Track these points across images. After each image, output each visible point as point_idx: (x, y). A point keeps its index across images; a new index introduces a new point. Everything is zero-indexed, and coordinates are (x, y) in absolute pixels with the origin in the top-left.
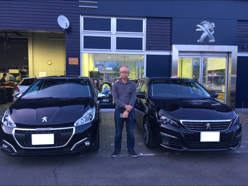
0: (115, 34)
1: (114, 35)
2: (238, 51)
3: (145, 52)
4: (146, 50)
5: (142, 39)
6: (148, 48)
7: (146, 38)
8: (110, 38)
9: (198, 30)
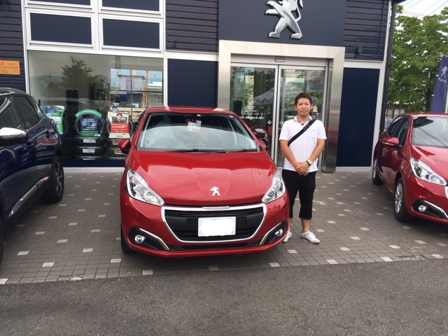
0: (100, 11)
1: (96, 14)
2: (346, 58)
3: (165, 53)
4: (167, 48)
5: (158, 25)
6: (171, 46)
7: (167, 23)
8: (89, 19)
9: (270, 11)
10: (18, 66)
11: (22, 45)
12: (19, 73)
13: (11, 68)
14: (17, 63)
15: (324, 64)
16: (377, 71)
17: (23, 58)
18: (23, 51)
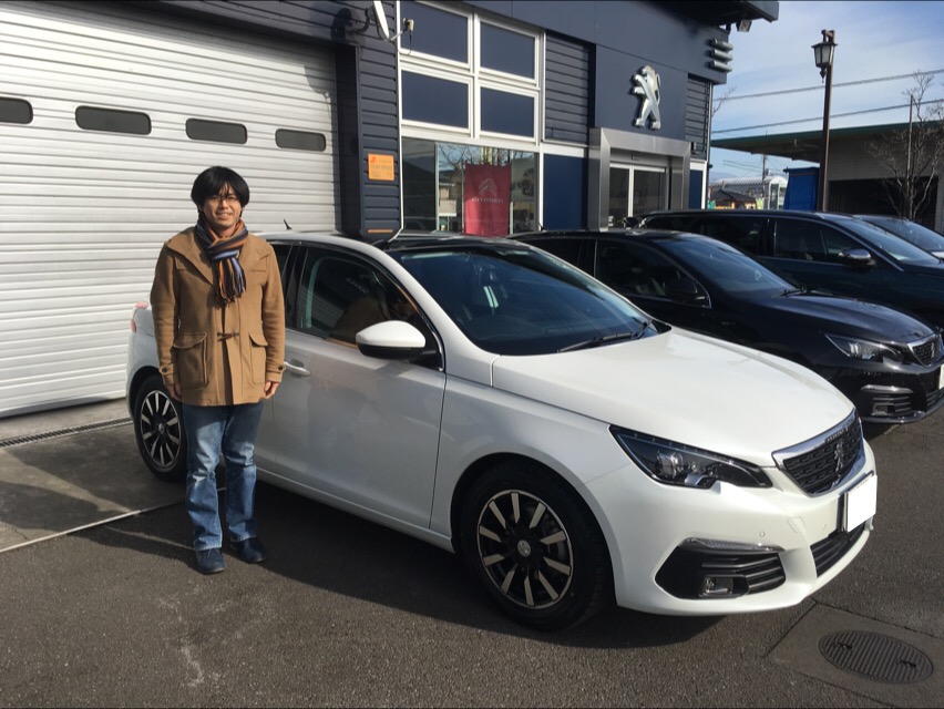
0: (478, 75)
1: (476, 79)
3: (541, 144)
4: (546, 137)
5: (532, 99)
7: (546, 98)
8: (466, 85)
9: (637, 90)
10: (392, 164)
11: (397, 128)
12: (391, 178)
13: (383, 167)
14: (390, 159)
15: (665, 164)
16: (701, 172)
17: (397, 151)
18: (397, 139)
